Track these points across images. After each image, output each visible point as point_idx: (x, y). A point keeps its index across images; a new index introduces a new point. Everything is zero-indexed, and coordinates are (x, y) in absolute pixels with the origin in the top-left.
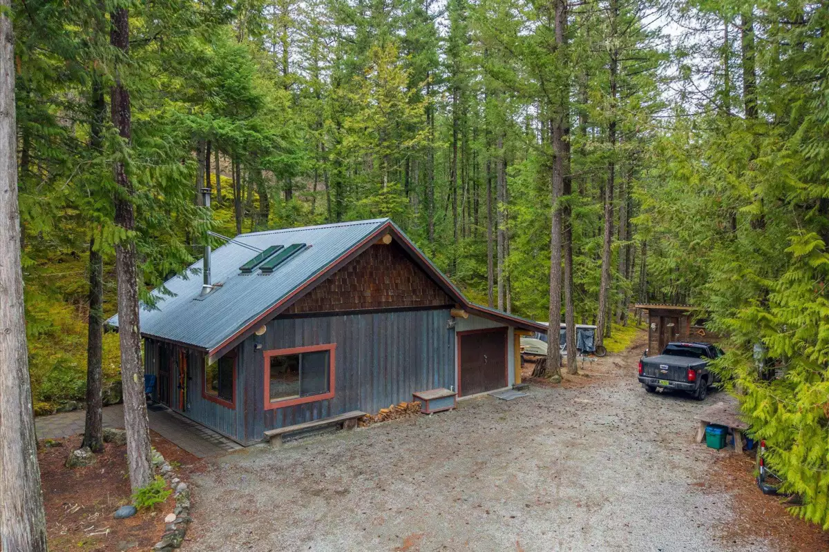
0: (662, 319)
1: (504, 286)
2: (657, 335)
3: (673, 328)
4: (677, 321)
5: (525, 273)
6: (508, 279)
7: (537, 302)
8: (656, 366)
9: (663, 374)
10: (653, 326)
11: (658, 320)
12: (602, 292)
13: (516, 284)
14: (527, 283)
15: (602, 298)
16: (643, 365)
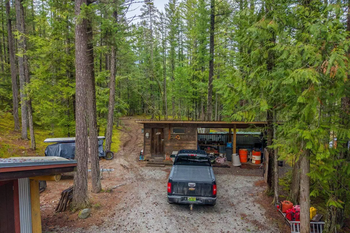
0: (153, 129)
1: (27, 109)
2: (150, 140)
3: (160, 135)
4: (162, 131)
5: (45, 98)
6: (30, 103)
7: (58, 122)
8: (184, 184)
9: (191, 191)
10: (147, 135)
11: (149, 130)
12: (110, 111)
13: (36, 107)
14: (47, 106)
15: (110, 116)
16: (172, 184)
